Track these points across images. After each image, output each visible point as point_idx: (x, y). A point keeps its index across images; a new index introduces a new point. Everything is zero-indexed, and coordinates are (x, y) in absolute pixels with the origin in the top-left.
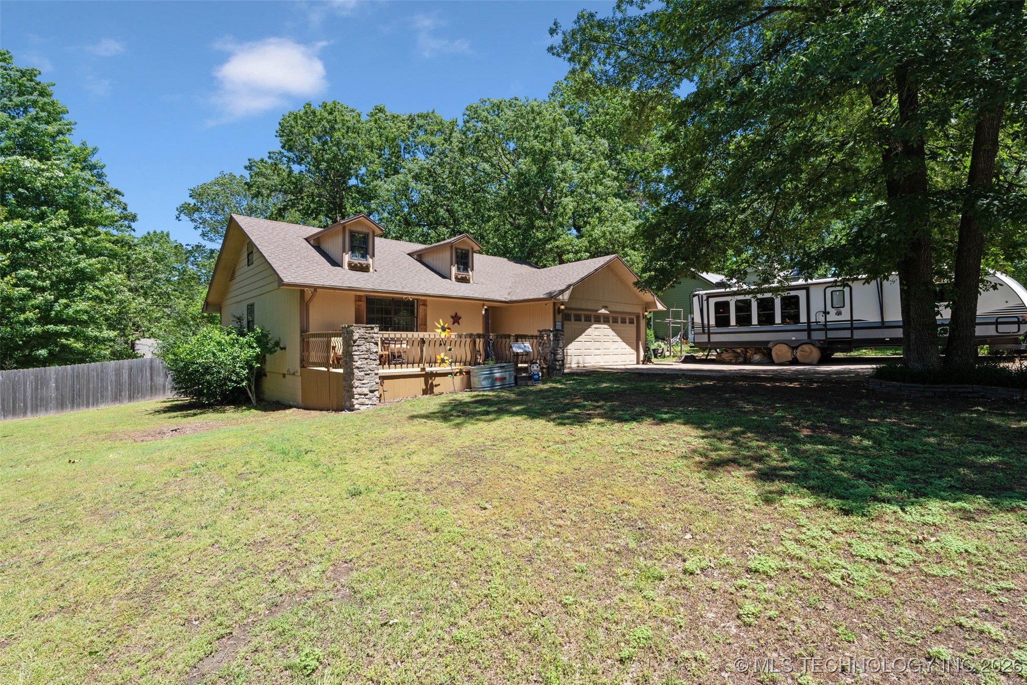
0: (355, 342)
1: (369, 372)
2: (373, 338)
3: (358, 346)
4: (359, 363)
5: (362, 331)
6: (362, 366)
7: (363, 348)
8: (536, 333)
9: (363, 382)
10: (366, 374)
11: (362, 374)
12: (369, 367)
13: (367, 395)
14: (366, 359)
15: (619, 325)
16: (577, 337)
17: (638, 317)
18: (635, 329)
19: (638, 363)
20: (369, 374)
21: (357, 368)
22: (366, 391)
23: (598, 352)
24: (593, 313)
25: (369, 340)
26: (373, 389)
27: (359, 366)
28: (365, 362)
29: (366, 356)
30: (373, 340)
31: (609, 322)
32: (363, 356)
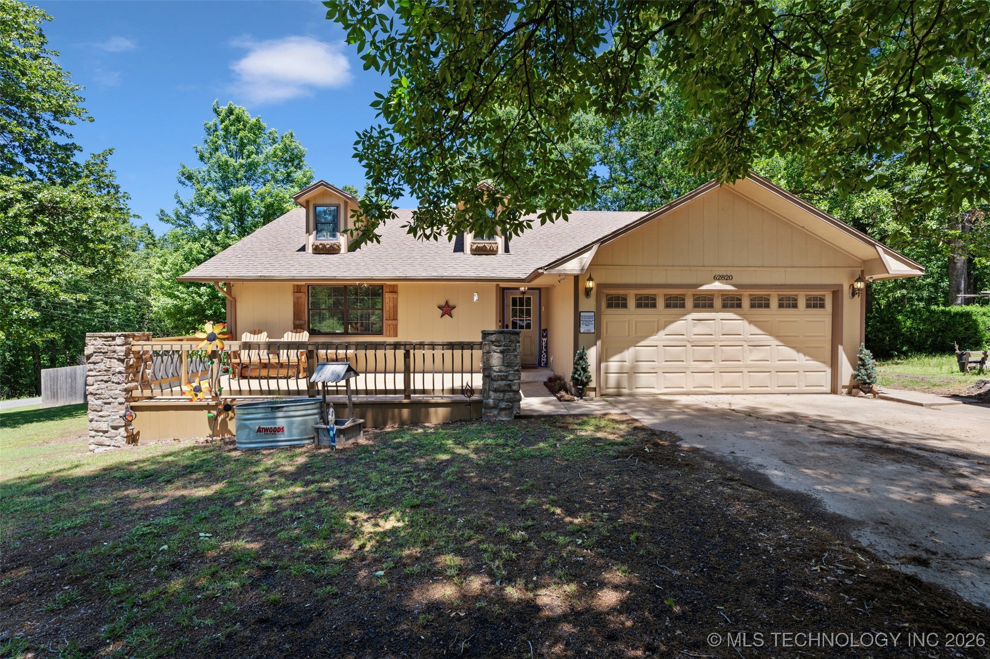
0: (89, 357)
1: (111, 400)
2: (114, 352)
3: (94, 363)
4: (96, 386)
5: (99, 342)
6: (99, 392)
7: (102, 366)
8: (479, 339)
9: (100, 414)
10: (105, 403)
11: (100, 402)
12: (109, 392)
13: (107, 432)
14: (106, 382)
15: (774, 314)
16: (645, 337)
17: (837, 293)
18: (828, 320)
19: (834, 391)
20: (109, 403)
21: (91, 394)
22: (104, 426)
23: (706, 366)
24: (690, 292)
25: (110, 354)
26: (115, 424)
27: (94, 392)
28: (104, 385)
29: (105, 378)
30: (115, 356)
31: (739, 306)
32: (100, 378)
